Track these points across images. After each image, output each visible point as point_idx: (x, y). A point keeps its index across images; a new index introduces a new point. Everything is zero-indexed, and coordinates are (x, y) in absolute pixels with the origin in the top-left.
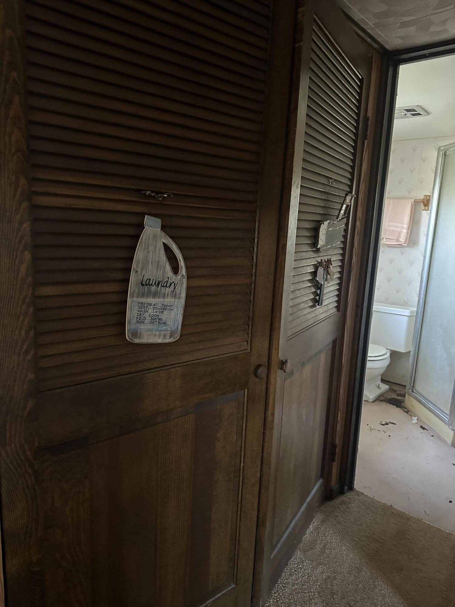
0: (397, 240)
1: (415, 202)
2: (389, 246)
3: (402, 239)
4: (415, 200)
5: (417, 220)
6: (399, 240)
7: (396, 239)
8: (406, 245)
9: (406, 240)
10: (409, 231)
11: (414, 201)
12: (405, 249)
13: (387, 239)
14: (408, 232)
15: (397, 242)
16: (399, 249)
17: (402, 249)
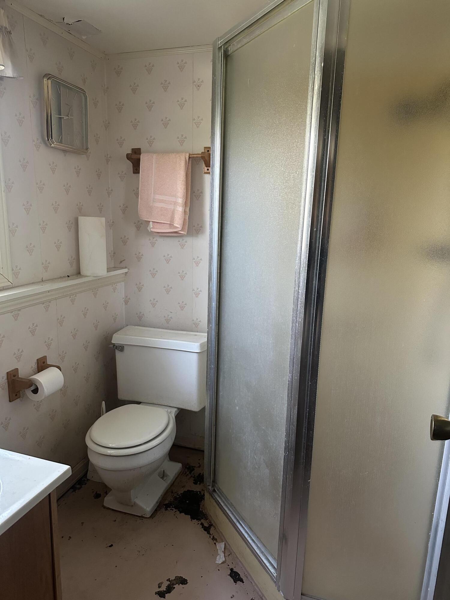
0: (171, 225)
1: (191, 159)
2: (160, 234)
3: (178, 223)
4: (190, 154)
5: (198, 190)
6: (173, 225)
7: (168, 223)
8: (185, 233)
9: (184, 224)
10: (188, 210)
11: (189, 158)
12: (186, 239)
13: (156, 224)
14: (185, 212)
15: (170, 228)
16: (177, 240)
17: (181, 239)
